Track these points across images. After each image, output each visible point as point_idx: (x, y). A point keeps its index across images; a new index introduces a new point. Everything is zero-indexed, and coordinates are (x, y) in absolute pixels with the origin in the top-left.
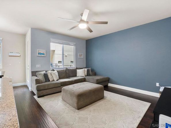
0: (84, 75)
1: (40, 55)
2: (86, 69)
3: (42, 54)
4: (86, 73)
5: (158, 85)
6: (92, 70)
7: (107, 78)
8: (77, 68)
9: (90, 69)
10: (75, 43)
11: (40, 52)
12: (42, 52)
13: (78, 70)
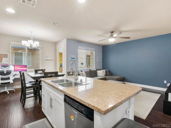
0: (103, 75)
1: (72, 60)
2: (105, 71)
3: (73, 58)
4: (105, 73)
5: (165, 82)
6: (109, 71)
7: (123, 77)
8: (97, 70)
9: (107, 70)
10: (95, 49)
11: (72, 57)
12: (73, 57)
13: (98, 71)
